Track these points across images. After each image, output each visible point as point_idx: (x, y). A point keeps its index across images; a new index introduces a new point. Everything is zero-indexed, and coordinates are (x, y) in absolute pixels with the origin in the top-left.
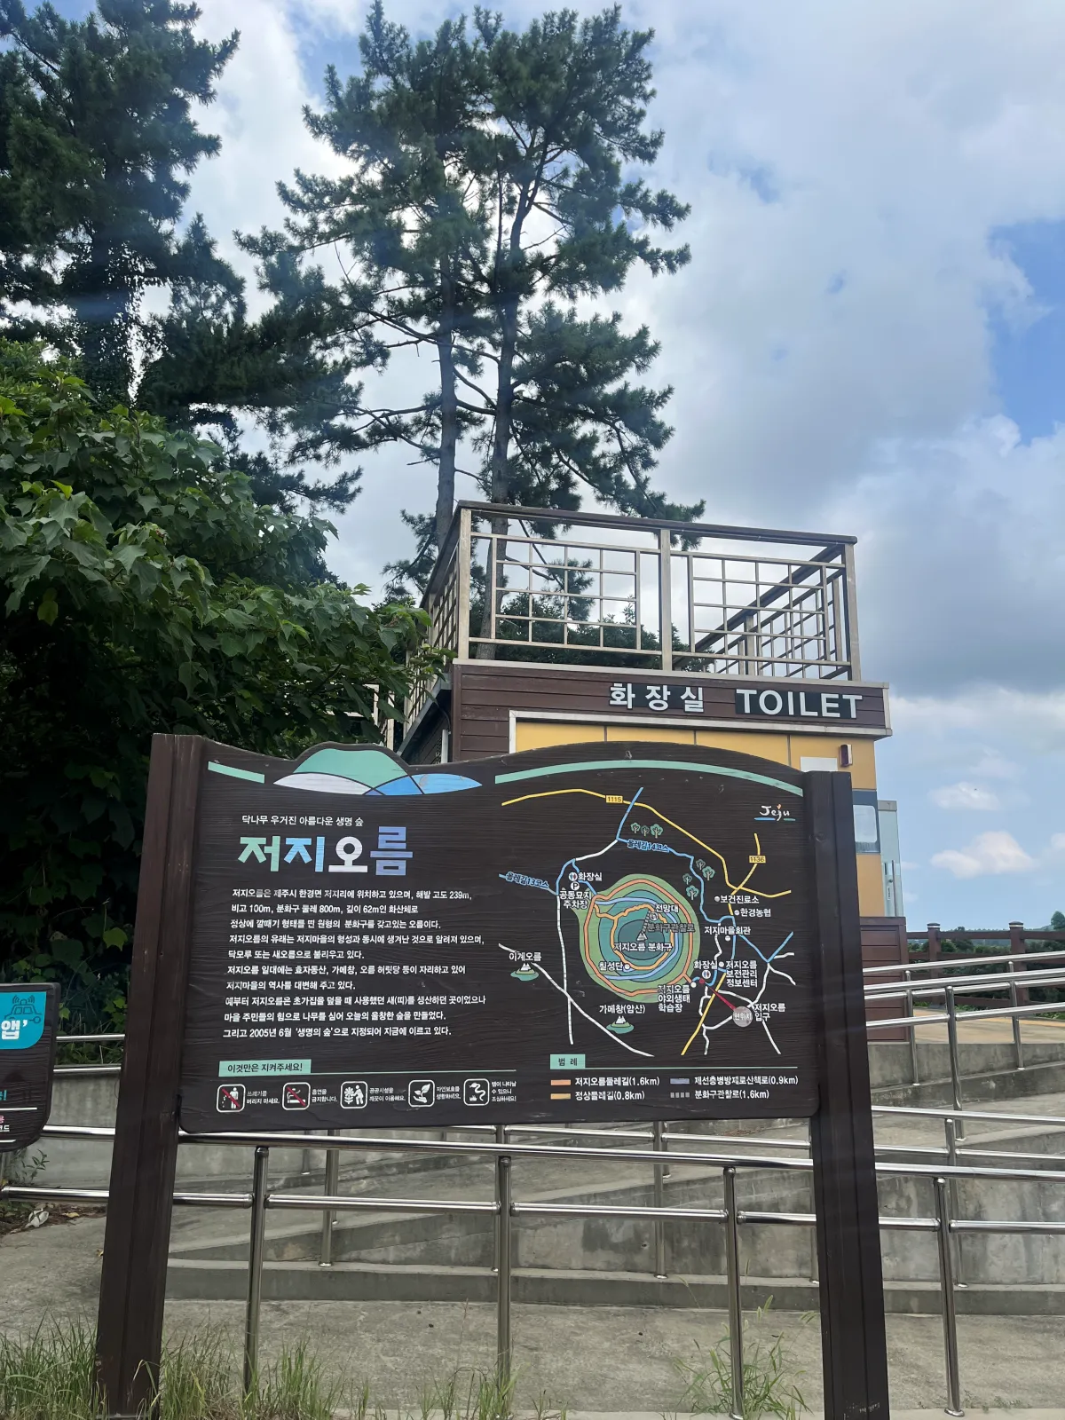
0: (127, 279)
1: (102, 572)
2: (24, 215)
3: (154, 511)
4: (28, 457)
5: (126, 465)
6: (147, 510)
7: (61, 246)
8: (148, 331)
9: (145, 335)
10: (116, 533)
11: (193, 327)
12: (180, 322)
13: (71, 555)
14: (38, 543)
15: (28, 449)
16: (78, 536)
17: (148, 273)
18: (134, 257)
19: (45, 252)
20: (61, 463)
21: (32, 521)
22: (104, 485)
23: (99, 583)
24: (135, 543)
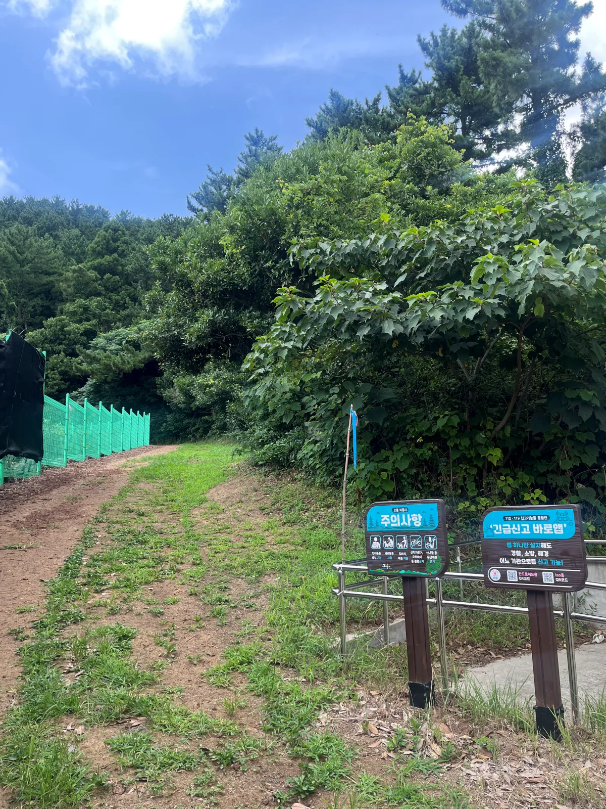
0: (554, 111)
1: (563, 281)
2: (494, 104)
3: (588, 237)
4: (515, 232)
5: (568, 217)
6: (583, 238)
7: (516, 111)
8: (572, 136)
9: (570, 138)
10: (567, 256)
11: (598, 121)
12: (589, 121)
13: (545, 276)
14: (527, 275)
15: (515, 227)
16: (547, 265)
17: (566, 102)
18: (556, 97)
19: (508, 119)
20: (532, 228)
21: (523, 264)
22: (557, 232)
23: (563, 287)
24: (579, 258)
